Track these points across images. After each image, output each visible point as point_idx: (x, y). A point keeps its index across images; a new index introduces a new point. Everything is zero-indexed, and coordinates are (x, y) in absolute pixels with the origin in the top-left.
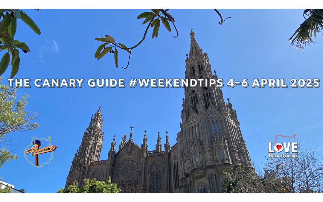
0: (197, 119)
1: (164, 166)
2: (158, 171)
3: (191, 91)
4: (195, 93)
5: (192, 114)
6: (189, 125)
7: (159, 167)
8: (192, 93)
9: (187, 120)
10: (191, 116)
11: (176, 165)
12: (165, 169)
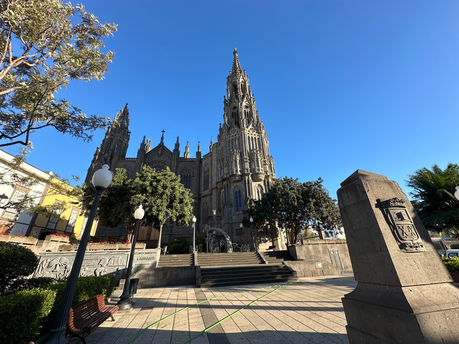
0: (238, 133)
1: (195, 171)
2: (189, 174)
3: (233, 107)
4: (236, 110)
5: (234, 128)
6: (229, 137)
7: (189, 171)
8: (233, 109)
9: (228, 133)
10: (232, 130)
11: (206, 171)
12: (196, 173)
